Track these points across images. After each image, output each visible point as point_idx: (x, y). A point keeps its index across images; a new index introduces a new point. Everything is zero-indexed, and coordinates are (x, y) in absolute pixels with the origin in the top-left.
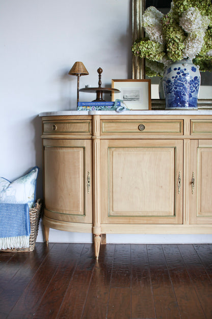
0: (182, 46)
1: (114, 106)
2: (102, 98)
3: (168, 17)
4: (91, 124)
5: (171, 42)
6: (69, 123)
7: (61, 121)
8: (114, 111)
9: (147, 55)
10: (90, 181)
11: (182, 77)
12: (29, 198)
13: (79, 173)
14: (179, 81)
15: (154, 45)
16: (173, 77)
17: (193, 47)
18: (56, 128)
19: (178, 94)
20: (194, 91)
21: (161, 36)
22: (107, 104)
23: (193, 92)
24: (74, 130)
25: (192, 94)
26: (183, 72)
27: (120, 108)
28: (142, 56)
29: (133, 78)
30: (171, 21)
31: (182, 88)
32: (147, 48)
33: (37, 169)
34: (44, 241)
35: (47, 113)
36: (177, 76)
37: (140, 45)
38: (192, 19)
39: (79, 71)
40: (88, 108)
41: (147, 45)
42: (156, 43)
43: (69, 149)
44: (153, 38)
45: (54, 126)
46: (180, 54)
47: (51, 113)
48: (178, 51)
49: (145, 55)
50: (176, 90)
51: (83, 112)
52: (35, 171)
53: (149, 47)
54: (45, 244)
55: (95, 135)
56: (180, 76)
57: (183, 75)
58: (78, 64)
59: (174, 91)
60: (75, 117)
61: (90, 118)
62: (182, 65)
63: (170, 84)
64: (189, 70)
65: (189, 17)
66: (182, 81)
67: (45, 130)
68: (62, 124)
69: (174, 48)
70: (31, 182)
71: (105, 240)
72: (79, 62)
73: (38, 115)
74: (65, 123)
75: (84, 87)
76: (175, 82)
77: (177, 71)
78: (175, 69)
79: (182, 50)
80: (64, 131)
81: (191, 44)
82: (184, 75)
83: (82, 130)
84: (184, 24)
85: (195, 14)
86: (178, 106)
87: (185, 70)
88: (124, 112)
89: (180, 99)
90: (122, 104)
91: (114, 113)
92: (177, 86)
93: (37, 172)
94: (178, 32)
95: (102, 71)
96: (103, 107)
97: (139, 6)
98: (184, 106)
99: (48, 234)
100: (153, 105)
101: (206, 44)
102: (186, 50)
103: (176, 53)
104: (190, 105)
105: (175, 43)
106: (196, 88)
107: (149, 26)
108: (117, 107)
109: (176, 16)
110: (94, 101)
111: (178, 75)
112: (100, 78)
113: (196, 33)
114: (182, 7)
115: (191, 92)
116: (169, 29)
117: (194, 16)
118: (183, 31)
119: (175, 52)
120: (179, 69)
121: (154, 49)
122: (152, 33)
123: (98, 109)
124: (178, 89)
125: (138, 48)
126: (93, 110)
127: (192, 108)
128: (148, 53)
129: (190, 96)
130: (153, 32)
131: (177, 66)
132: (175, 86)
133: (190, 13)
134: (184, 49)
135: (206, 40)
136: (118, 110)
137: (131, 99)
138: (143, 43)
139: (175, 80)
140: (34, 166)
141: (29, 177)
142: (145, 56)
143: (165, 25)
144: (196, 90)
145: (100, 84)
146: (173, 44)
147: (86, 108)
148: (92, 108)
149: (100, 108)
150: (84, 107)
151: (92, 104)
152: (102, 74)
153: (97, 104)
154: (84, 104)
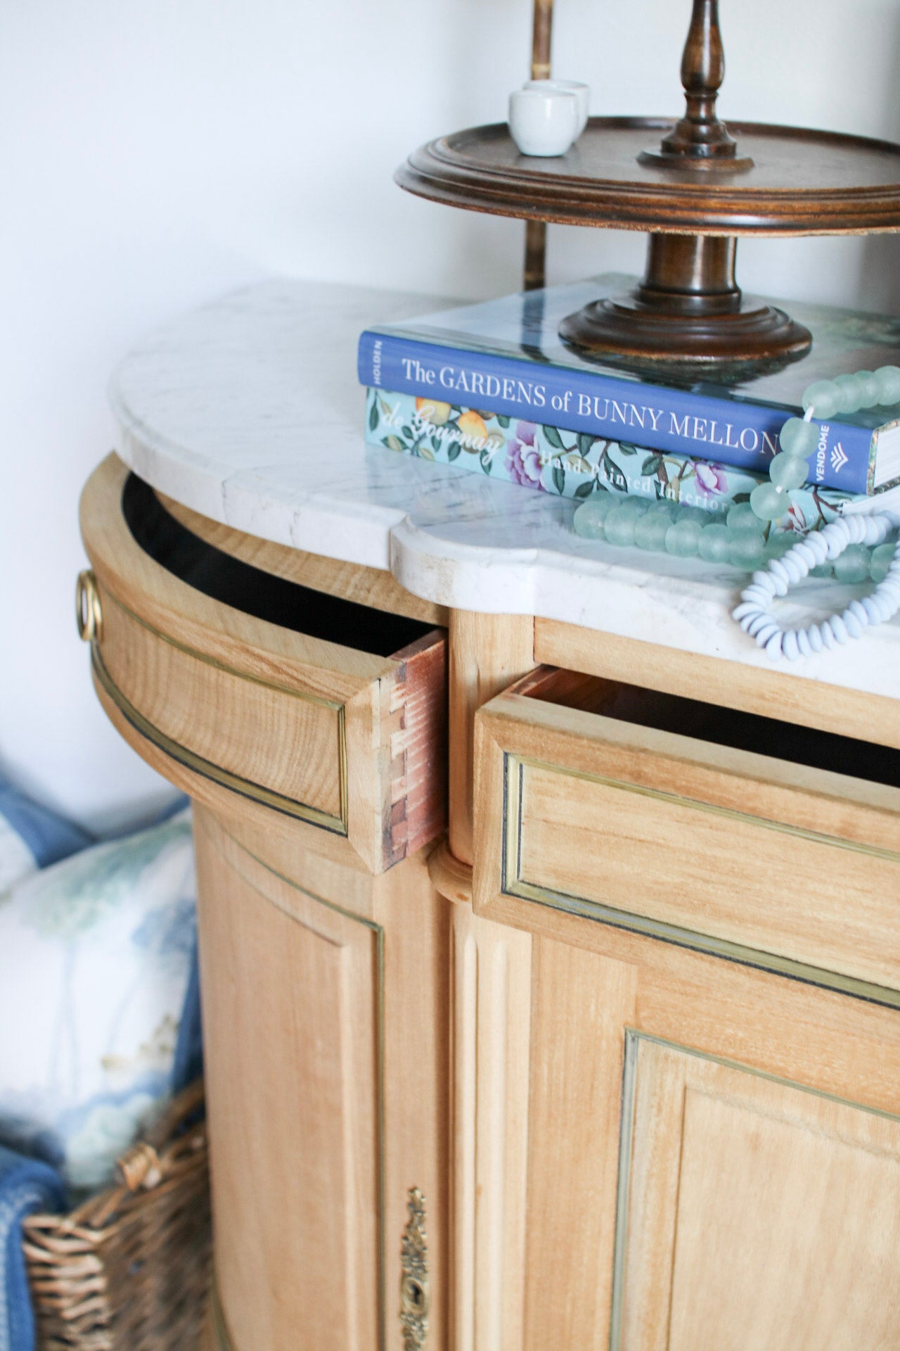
10: (431, 1290)
12: (107, 1064)
40: (471, 428)
70: (141, 936)
96: (633, 465)
145: (699, 88)
147: (452, 424)
148: (516, 450)
149: (597, 475)
150: (429, 407)
151: (505, 388)
153: (564, 403)
154: (427, 377)
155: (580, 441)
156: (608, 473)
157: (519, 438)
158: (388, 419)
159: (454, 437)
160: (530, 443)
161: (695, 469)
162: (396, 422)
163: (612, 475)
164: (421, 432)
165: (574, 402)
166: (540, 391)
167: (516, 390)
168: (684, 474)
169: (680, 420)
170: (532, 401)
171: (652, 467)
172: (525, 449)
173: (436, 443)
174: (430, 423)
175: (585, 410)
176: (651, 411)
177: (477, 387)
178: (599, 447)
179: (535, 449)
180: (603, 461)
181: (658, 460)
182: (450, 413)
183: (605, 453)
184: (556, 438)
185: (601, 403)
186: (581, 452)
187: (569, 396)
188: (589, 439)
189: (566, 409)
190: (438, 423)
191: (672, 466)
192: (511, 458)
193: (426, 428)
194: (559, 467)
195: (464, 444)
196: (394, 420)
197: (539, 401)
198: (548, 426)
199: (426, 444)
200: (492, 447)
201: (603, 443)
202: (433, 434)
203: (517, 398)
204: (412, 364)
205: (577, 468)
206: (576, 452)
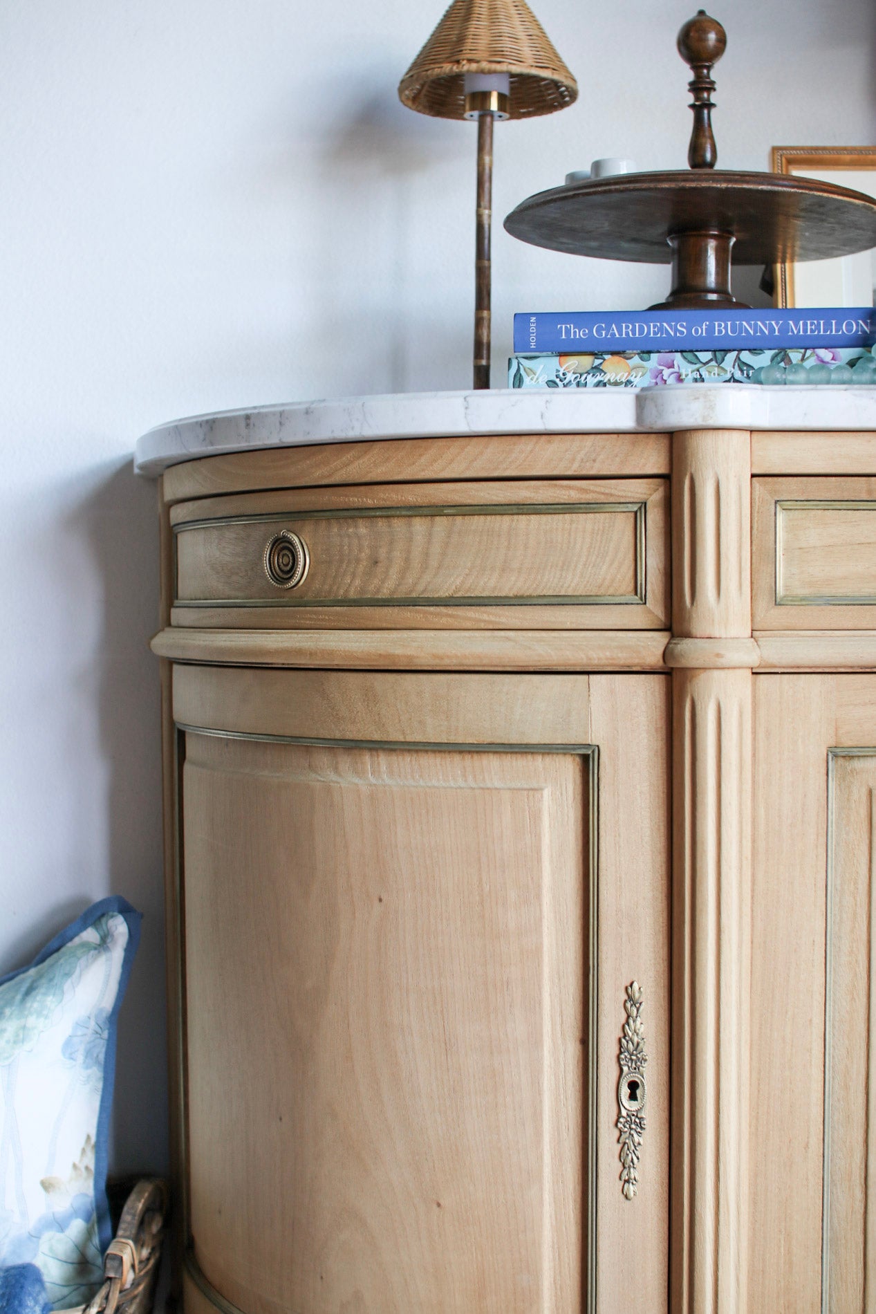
2: (721, 287)
4: (655, 518)
6: (434, 511)
7: (355, 498)
10: (652, 1075)
12: (47, 1186)
13: (533, 1006)
18: (304, 562)
24: (487, 585)
33: (119, 927)
35: (211, 425)
39: (496, 54)
40: (614, 368)
43: (430, 762)
45: (283, 546)
47: (248, 420)
52: (104, 943)
55: (700, 625)
61: (652, 460)
67: (187, 586)
68: (363, 529)
70: (68, 1044)
73: (129, 464)
74: (388, 512)
80: (385, 593)
83: (572, 584)
93: (117, 954)
95: (722, 41)
96: (762, 360)
112: (701, 108)
140: (98, 892)
141: (45, 1001)
147: (597, 369)
148: (658, 374)
149: (733, 374)
150: (572, 362)
151: (651, 329)
152: (717, 72)
153: (702, 330)
154: (581, 334)
155: (715, 356)
156: (742, 371)
157: (660, 365)
158: (532, 379)
159: (599, 377)
160: (672, 366)
161: (814, 352)
162: (540, 380)
163: (745, 372)
164: (566, 382)
165: (710, 330)
166: (682, 326)
167: (661, 329)
168: (806, 357)
169: (796, 325)
170: (675, 334)
171: (779, 358)
172: (666, 372)
173: (582, 386)
174: (574, 373)
175: (720, 331)
176: (773, 323)
177: (627, 334)
178: (731, 356)
179: (676, 369)
180: (737, 364)
181: (783, 353)
182: (594, 362)
183: (738, 358)
184: (694, 358)
185: (733, 326)
186: (717, 362)
187: (706, 325)
188: (722, 353)
189: (704, 334)
190: (581, 371)
191: (795, 356)
192: (654, 381)
193: (570, 377)
194: (699, 377)
195: (609, 380)
196: (537, 379)
197: (682, 333)
198: (685, 351)
199: (573, 388)
200: (635, 377)
201: (736, 353)
202: (578, 380)
203: (662, 334)
204: (566, 327)
205: (714, 374)
206: (713, 363)
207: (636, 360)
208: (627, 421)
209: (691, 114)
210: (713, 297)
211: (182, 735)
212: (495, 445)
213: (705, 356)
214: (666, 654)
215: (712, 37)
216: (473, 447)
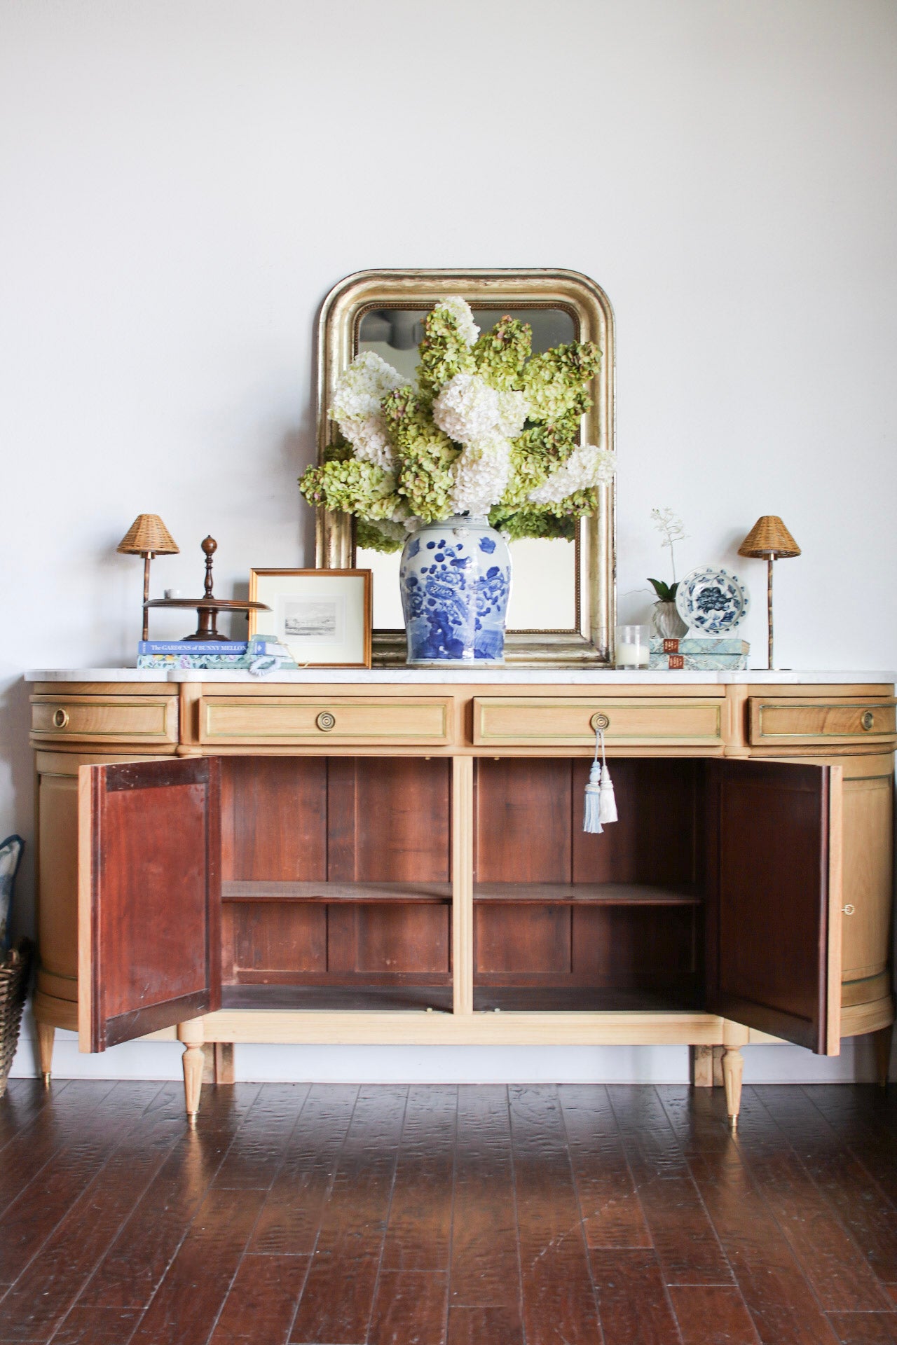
0: (443, 480)
1: (247, 657)
2: (214, 630)
3: (401, 397)
4: (170, 709)
5: (409, 468)
6: (104, 704)
7: (82, 700)
8: (245, 672)
9: (345, 502)
11: (450, 568)
14: (440, 582)
15: (366, 472)
16: (424, 570)
17: (477, 484)
18: (66, 719)
19: (439, 619)
20: (488, 610)
21: (386, 449)
22: (226, 647)
23: (483, 614)
24: (120, 728)
25: (482, 619)
26: (452, 555)
27: (264, 660)
28: (332, 504)
29: (318, 565)
30: (410, 408)
31: (449, 602)
32: (346, 483)
33: (17, 846)
34: (36, 1073)
35: (47, 673)
36: (434, 567)
37: (324, 472)
38: (460, 409)
39: (146, 544)
40: (169, 660)
41: (345, 474)
42: (372, 466)
44: (361, 453)
45: (60, 714)
46: (440, 502)
47: (56, 673)
48: (433, 495)
49: (339, 502)
50: (432, 608)
51: (151, 672)
52: (11, 851)
53: (350, 480)
54: (39, 1083)
55: (185, 741)
56: (444, 568)
57: (453, 563)
58: (144, 523)
59: (427, 610)
60: (127, 686)
61: (173, 691)
62: (450, 532)
63: (415, 590)
64: (471, 550)
65: (451, 404)
66: (450, 582)
67: (35, 725)
68: (84, 709)
69: (419, 488)
71: (232, 1071)
72: (148, 516)
73: (22, 678)
74: (91, 704)
75: (162, 597)
76: (431, 585)
77: (436, 551)
78: (431, 546)
79: (446, 491)
80: (91, 729)
81: (471, 474)
82: (459, 563)
83: (145, 729)
84: (443, 420)
85: (471, 395)
86: (438, 655)
87: (460, 547)
88: (275, 675)
89: (445, 634)
90: (270, 648)
91: (242, 676)
92: (437, 596)
93: (15, 854)
94: (432, 438)
95: (215, 547)
96: (213, 658)
97: (341, 342)
98: (459, 657)
99: (50, 1050)
100: (376, 647)
101: (518, 473)
102: (456, 491)
103: (428, 499)
104: (479, 654)
105: (422, 474)
106: (495, 600)
107: (349, 417)
108: (254, 657)
109: (426, 393)
110: (190, 639)
111: (439, 565)
112: (209, 568)
113: (482, 445)
114: (442, 367)
115: (480, 614)
116: (405, 429)
117: (466, 401)
118: (446, 438)
119: (424, 498)
120: (442, 544)
121: (365, 485)
122: (361, 439)
123: (199, 663)
124: (437, 606)
125: (318, 483)
126: (183, 667)
127: (482, 662)
128: (348, 497)
129: (478, 627)
130: (362, 435)
131: (435, 536)
132: (428, 596)
133: (454, 391)
134: (453, 486)
135: (518, 460)
136: (254, 668)
137: (310, 631)
138: (334, 469)
139: (429, 578)
140: (9, 834)
142: (341, 507)
143: (393, 420)
144: (494, 608)
145: (208, 588)
146: (417, 476)
147: (164, 659)
148: (182, 661)
149: (205, 662)
150: (157, 657)
151: (180, 648)
152: (214, 557)
153: (195, 648)
154: (158, 649)
155: (199, 656)
156: (207, 661)
157: (183, 659)
158: (145, 662)
159: (165, 662)
160: (186, 659)
161: (228, 656)
162: (147, 662)
167: (183, 648)
168: (226, 658)
172: (185, 661)
173: (159, 665)
174: (156, 661)
175: (201, 649)
179: (188, 660)
181: (219, 656)
182: (163, 657)
183: (206, 657)
184: (193, 657)
185: (205, 647)
188: (201, 655)
190: (160, 660)
192: (181, 664)
194: (194, 663)
195: (167, 663)
198: (189, 655)
199: (157, 665)
201: (205, 655)
204: (154, 646)
207: (176, 657)
208: (165, 680)
209: (205, 570)
210: (210, 633)
211: (39, 776)
212: (127, 685)
213: (196, 656)
214: (176, 750)
215: (212, 545)
216: (121, 685)
